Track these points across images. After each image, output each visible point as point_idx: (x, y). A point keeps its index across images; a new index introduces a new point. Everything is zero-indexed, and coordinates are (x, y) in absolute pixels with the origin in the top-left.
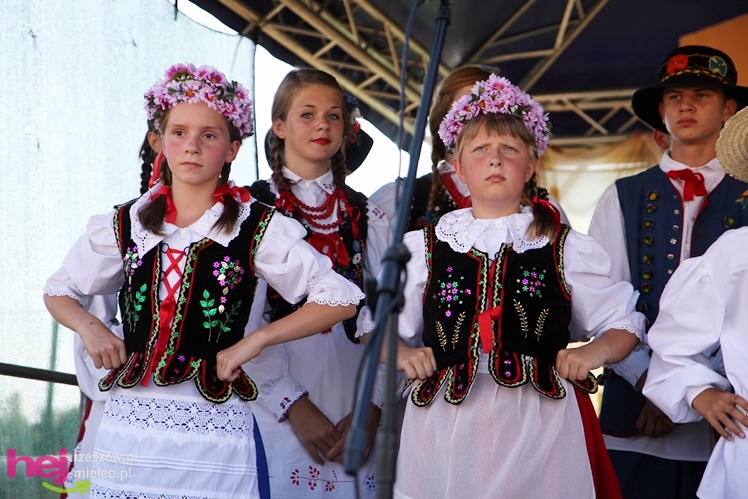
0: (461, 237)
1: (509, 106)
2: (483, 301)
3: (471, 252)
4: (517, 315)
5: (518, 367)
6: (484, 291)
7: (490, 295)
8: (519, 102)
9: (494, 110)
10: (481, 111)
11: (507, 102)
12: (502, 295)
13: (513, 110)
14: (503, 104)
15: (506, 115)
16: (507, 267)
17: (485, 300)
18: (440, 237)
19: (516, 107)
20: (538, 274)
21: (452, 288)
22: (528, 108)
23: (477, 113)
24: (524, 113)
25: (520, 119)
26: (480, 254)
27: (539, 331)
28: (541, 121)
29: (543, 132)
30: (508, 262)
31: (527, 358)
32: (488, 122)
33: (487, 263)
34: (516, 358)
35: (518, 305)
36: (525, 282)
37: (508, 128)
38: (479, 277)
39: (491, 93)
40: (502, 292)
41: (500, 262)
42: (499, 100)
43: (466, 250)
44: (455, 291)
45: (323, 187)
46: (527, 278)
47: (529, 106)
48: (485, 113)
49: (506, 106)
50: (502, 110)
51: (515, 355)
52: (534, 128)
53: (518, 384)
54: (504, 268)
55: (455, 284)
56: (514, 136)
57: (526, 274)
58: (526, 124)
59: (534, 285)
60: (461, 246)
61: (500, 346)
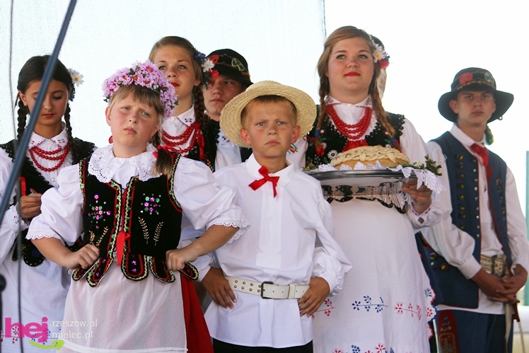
0: (104, 172)
1: (153, 85)
2: (118, 220)
3: (110, 183)
4: (140, 228)
5: (141, 264)
6: (119, 212)
7: (123, 214)
8: (160, 83)
9: (142, 84)
10: (134, 82)
11: (152, 82)
12: (131, 215)
13: (155, 87)
14: (149, 82)
15: (149, 89)
16: (134, 194)
17: (120, 218)
18: (91, 171)
19: (158, 86)
20: (155, 198)
21: (99, 210)
22: (165, 89)
23: (131, 83)
24: (162, 91)
25: (158, 95)
26: (116, 185)
27: (156, 239)
28: (172, 99)
29: (171, 106)
30: (135, 191)
31: (148, 258)
32: (136, 91)
33: (121, 191)
34: (140, 258)
35: (142, 221)
36: (147, 205)
37: (148, 99)
38: (116, 202)
39: (144, 72)
40: (131, 212)
41: (129, 191)
42: (147, 79)
43: (108, 181)
44: (101, 213)
45: (184, 122)
46: (148, 202)
47: (166, 88)
48: (136, 84)
49: (151, 84)
50: (148, 86)
51: (140, 256)
52: (165, 103)
53: (140, 278)
54: (133, 195)
55: (101, 208)
56: (150, 105)
57: (147, 199)
58: (161, 99)
59: (152, 207)
60: (104, 178)
61: (129, 251)
